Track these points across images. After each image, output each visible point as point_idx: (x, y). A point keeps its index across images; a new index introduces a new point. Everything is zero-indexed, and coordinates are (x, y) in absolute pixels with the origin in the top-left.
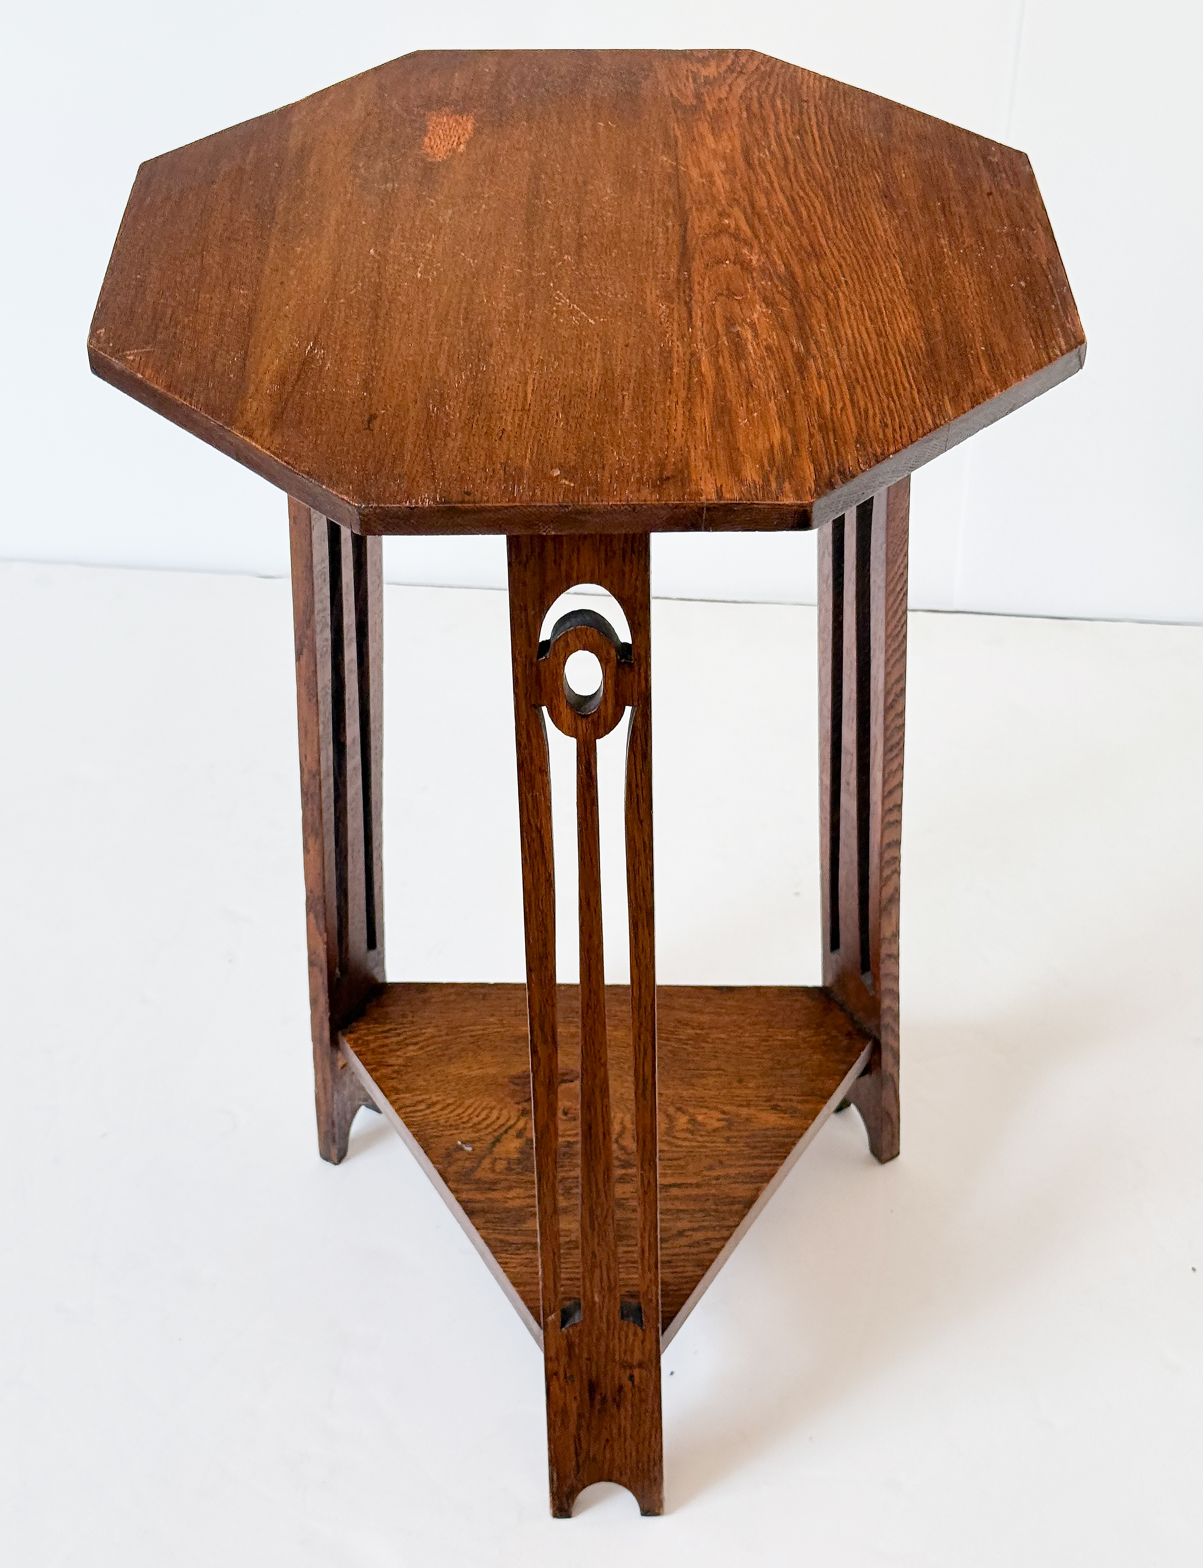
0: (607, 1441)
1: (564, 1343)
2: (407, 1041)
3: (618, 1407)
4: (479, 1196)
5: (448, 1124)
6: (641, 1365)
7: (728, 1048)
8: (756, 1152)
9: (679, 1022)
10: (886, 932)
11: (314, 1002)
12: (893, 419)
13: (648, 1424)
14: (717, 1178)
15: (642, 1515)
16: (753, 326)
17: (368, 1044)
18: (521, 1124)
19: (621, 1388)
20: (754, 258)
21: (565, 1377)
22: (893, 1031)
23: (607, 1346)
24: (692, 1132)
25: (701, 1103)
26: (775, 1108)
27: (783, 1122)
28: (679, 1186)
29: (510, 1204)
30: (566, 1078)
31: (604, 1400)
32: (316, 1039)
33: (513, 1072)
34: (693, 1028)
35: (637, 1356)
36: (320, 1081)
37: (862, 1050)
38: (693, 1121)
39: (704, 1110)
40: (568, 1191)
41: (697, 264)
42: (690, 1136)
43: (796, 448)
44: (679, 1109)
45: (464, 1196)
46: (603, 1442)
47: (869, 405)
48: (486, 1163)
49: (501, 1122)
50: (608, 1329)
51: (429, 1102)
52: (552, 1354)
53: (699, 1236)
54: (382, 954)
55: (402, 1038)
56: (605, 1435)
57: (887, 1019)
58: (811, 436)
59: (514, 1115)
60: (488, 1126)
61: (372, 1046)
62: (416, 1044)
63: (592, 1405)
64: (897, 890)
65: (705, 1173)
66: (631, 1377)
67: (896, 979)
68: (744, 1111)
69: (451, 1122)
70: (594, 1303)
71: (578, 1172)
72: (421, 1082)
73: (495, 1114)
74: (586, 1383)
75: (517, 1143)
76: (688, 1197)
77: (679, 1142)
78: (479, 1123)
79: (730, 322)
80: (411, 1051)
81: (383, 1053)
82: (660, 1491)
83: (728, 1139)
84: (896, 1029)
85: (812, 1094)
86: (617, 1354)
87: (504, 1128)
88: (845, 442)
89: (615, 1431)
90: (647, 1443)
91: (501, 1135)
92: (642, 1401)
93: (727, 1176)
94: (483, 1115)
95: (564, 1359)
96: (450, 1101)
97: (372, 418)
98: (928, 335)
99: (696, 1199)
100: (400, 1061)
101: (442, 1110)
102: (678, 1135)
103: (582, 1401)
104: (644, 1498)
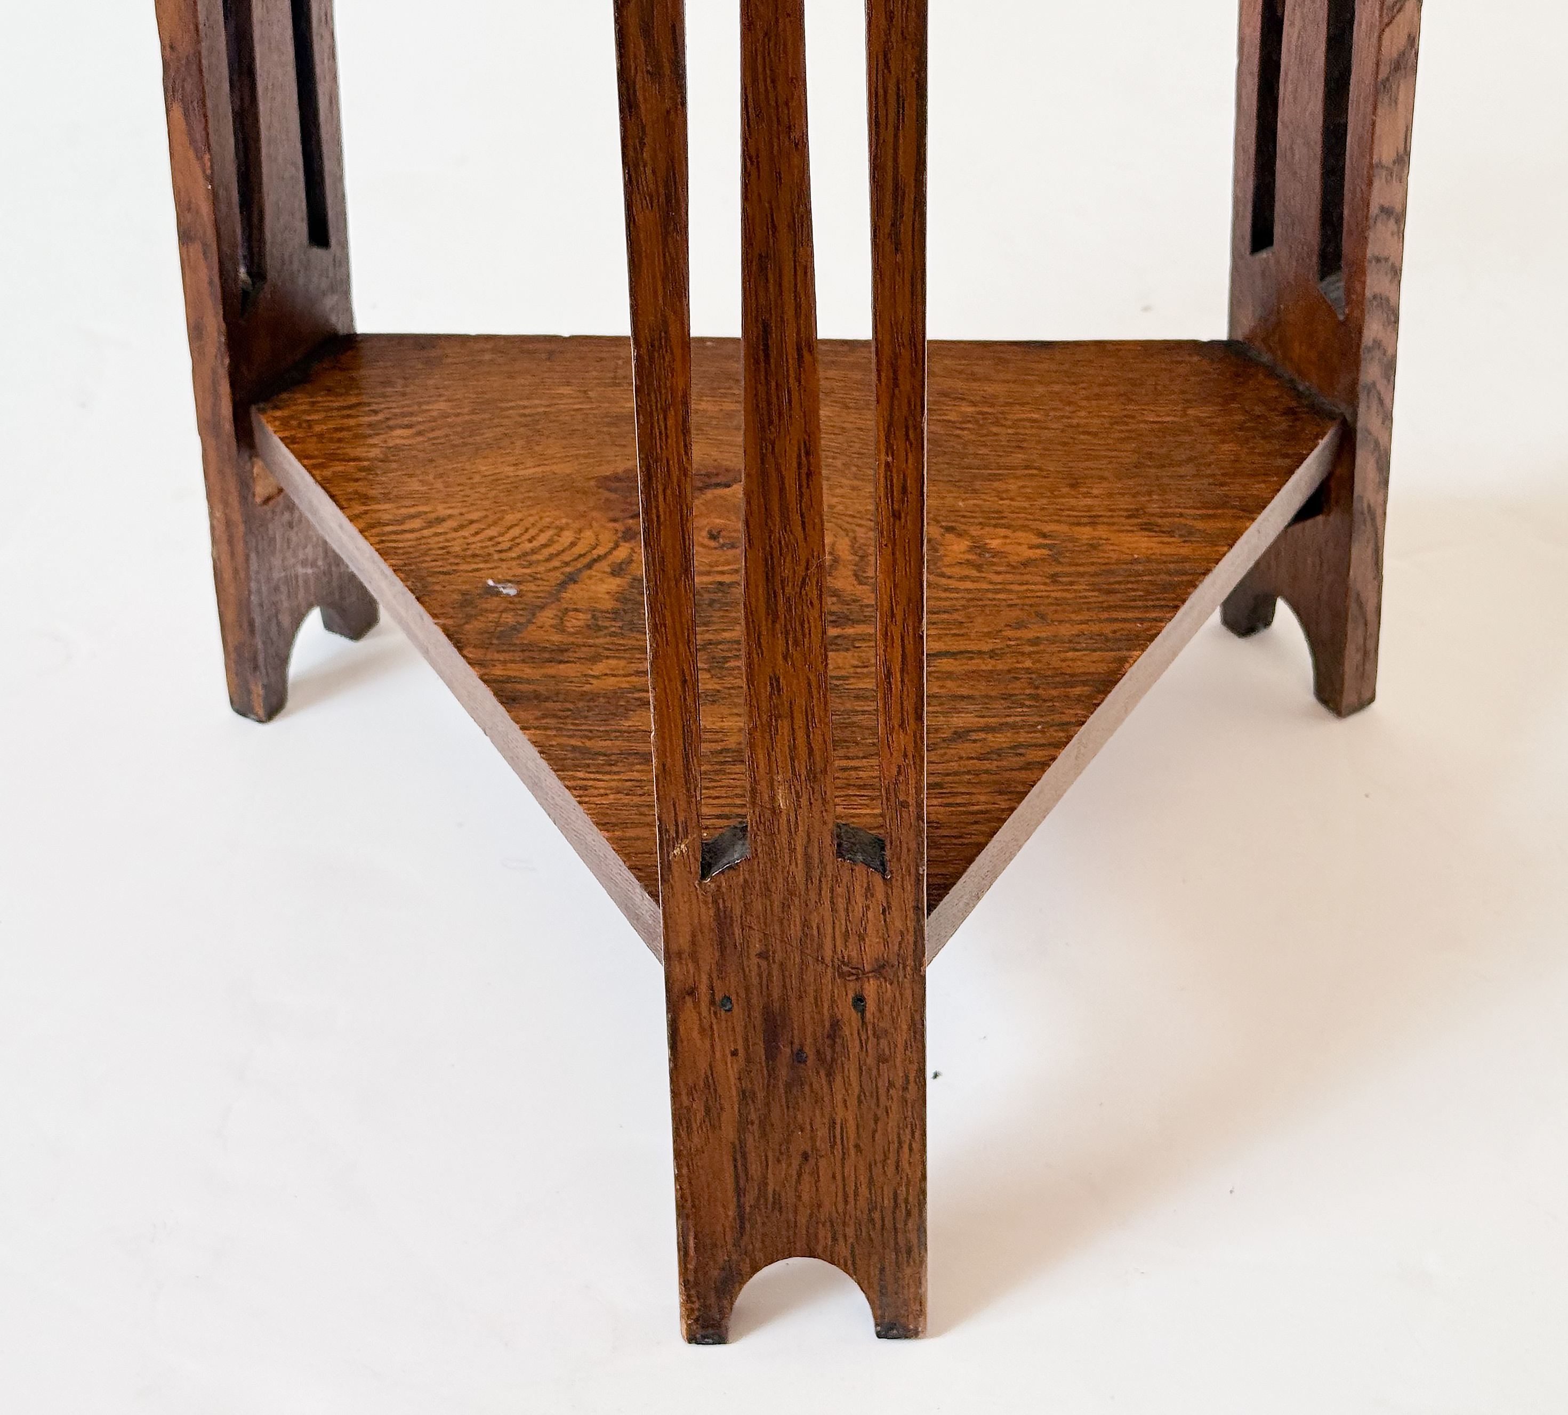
0: (805, 1156)
1: (707, 915)
2: (391, 423)
3: (831, 1074)
4: (528, 671)
5: (469, 553)
6: (880, 969)
7: (1046, 434)
8: (1113, 599)
9: (945, 395)
10: (1385, 152)
11: (196, 332)
13: (894, 1116)
14: (1035, 642)
15: (879, 1335)
17: (310, 427)
18: (622, 553)
19: (836, 1024)
21: (712, 1002)
22: (1381, 402)
23: (806, 924)
24: (979, 568)
25: (996, 519)
26: (1147, 527)
27: (1167, 550)
28: (953, 655)
29: (595, 686)
30: (714, 480)
31: (799, 1057)
32: (207, 427)
33: (606, 470)
34: (974, 404)
35: (873, 948)
36: (221, 527)
37: (1321, 435)
38: (979, 548)
39: (1002, 532)
40: (718, 665)
42: (974, 573)
44: (950, 529)
45: (498, 671)
46: (796, 1162)
48: (547, 617)
49: (577, 550)
50: (809, 877)
51: (432, 516)
52: (683, 941)
53: (1001, 739)
54: (343, 262)
55: (380, 417)
56: (800, 1143)
57: (1370, 372)
59: (607, 538)
60: (553, 556)
61: (318, 429)
62: (409, 426)
63: (772, 1073)
64: (1413, 41)
65: (1009, 633)
66: (859, 1001)
67: (1396, 273)
68: (1085, 533)
69: (476, 548)
70: (775, 811)
71: (738, 632)
72: (415, 485)
73: (567, 537)
74: (757, 1014)
75: (614, 584)
77: (953, 584)
78: (534, 551)
80: (399, 436)
81: (340, 440)
82: (919, 1281)
83: (1054, 578)
84: (1387, 402)
85: (1224, 503)
86: (829, 941)
87: (586, 561)
89: (822, 1132)
90: (891, 1162)
91: (580, 571)
92: (882, 1059)
93: (1056, 639)
94: (543, 539)
95: (708, 956)
96: (475, 516)
99: (989, 676)
100: (375, 453)
101: (458, 529)
102: (947, 571)
103: (749, 1060)
104: (883, 1292)
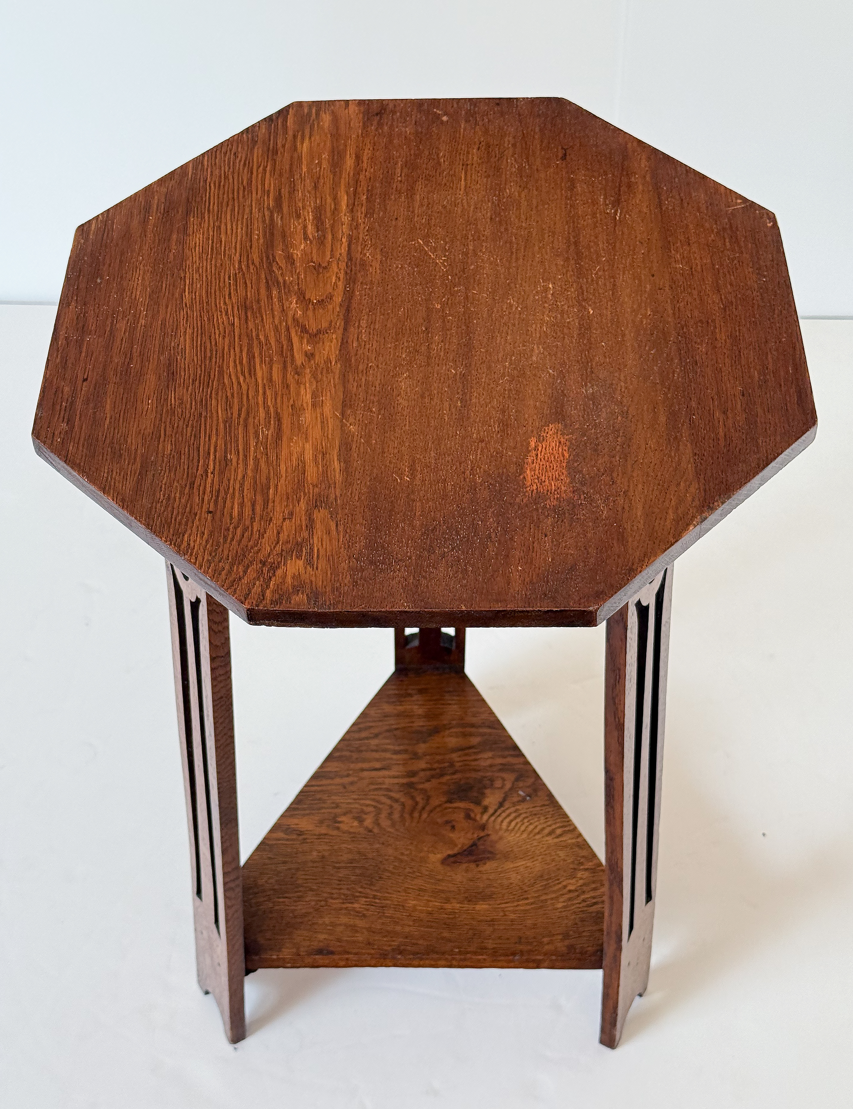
5: (538, 816)
8: (319, 796)
14: (348, 776)
18: (485, 817)
25: (354, 837)
26: (301, 833)
27: (296, 821)
29: (490, 754)
38: (361, 822)
39: (352, 830)
42: (364, 809)
44: (370, 829)
45: (521, 760)
48: (508, 785)
49: (501, 819)
51: (553, 836)
53: (364, 734)
55: (581, 897)
59: (491, 825)
60: (509, 815)
62: (569, 890)
65: (357, 780)
68: (323, 828)
69: (536, 818)
73: (505, 825)
75: (487, 801)
76: (369, 761)
78: (515, 818)
81: (593, 880)
87: (498, 813)
91: (499, 808)
93: (342, 777)
94: (513, 824)
99: (365, 760)
101: (543, 829)
102: (373, 809)
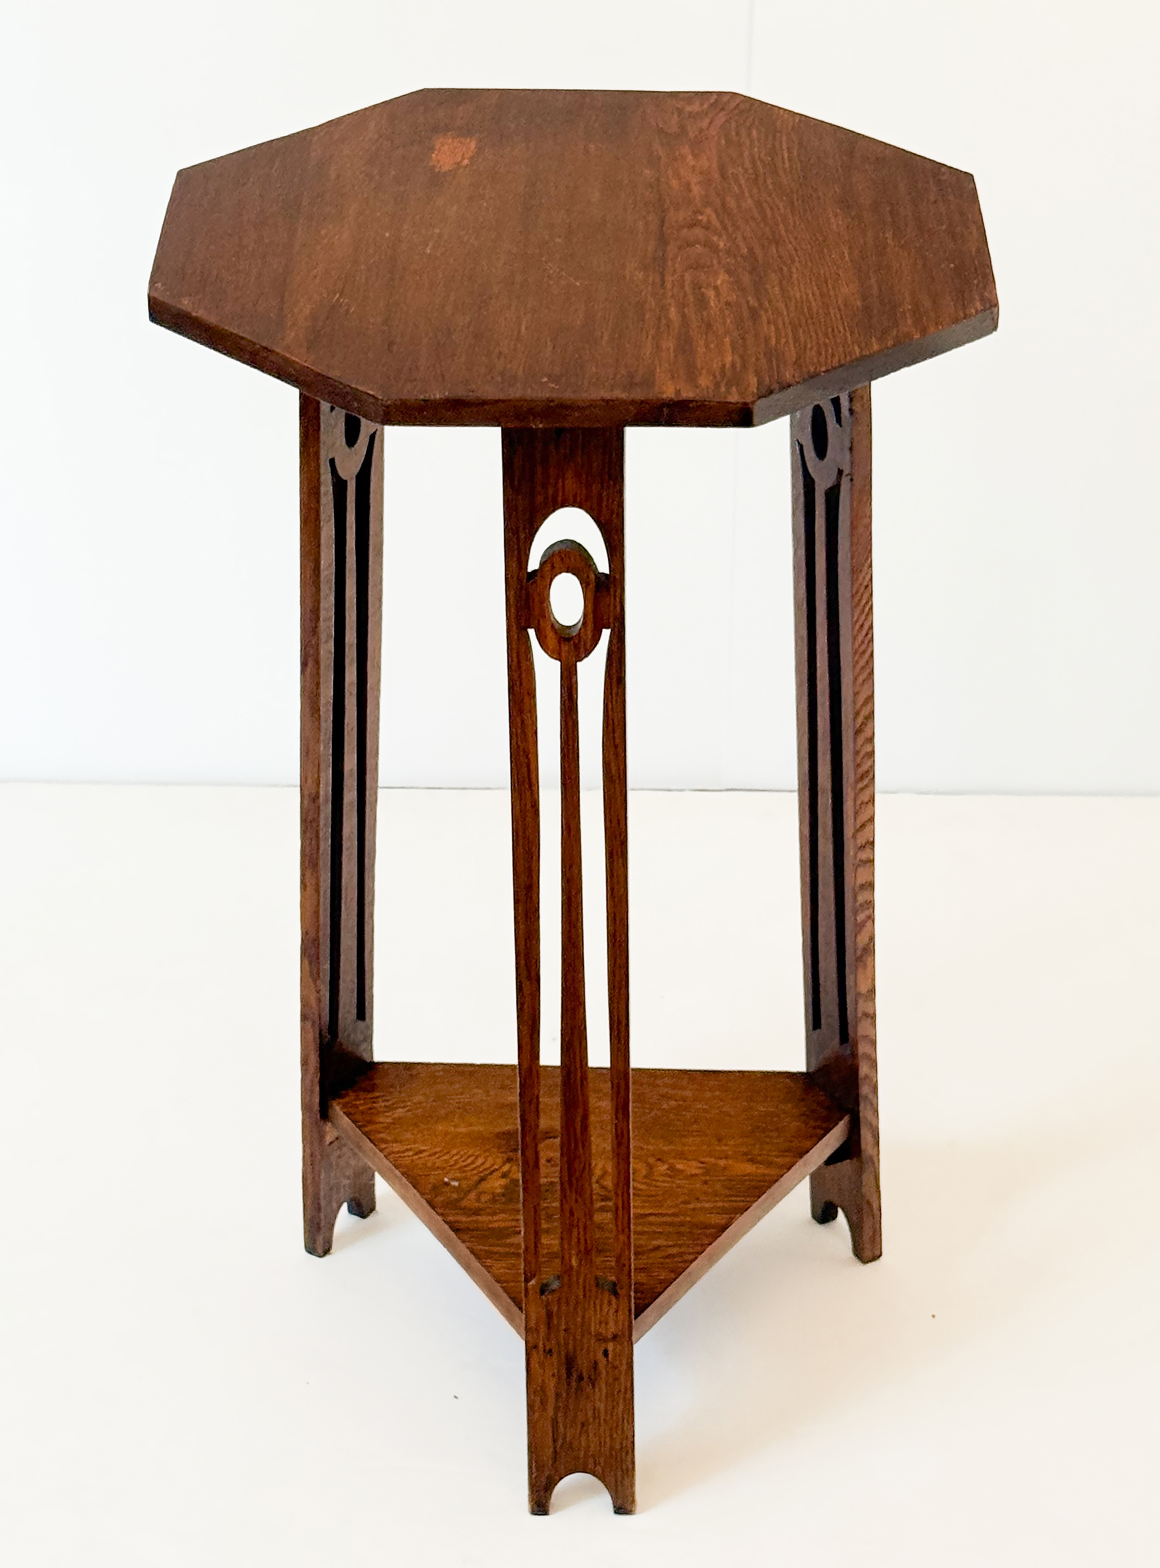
0: (583, 1425)
1: (543, 1312)
2: (394, 1106)
3: (594, 1386)
4: (464, 1219)
5: (435, 1166)
6: (615, 1337)
8: (732, 1192)
10: (863, 988)
11: (304, 1063)
12: (827, 351)
13: (621, 1407)
14: (694, 1209)
15: (615, 1513)
16: (716, 288)
17: (357, 1107)
18: (506, 1168)
19: (596, 1363)
20: (722, 244)
21: (544, 1351)
22: (872, 1104)
23: (583, 1317)
24: (670, 1176)
25: (681, 1156)
26: (752, 1161)
27: (760, 1171)
28: (655, 1215)
29: (496, 1225)
30: (546, 1136)
31: (580, 1378)
32: (306, 1107)
33: (497, 1130)
34: (676, 1100)
35: (612, 1329)
36: (308, 1156)
37: (841, 1119)
38: (672, 1168)
39: (683, 1161)
40: (549, 1217)
41: (672, 248)
42: (669, 1179)
43: (744, 366)
44: (659, 1159)
45: (451, 1218)
46: (579, 1427)
47: (808, 341)
48: (472, 1195)
49: (485, 1167)
50: (585, 1296)
51: (417, 1150)
52: (532, 1324)
53: (674, 1251)
54: (370, 1028)
55: (390, 1103)
56: (581, 1417)
57: (864, 1090)
58: (757, 359)
59: (499, 1161)
60: (474, 1169)
61: (361, 1108)
62: (404, 1107)
63: (569, 1384)
64: (872, 939)
65: (681, 1206)
66: (606, 1353)
67: (874, 1043)
68: (722, 1163)
69: (437, 1164)
70: (571, 1267)
71: (557, 1202)
72: (409, 1135)
73: (480, 1161)
74: (563, 1357)
75: (503, 1182)
76: (666, 1223)
77: (659, 1184)
78: (465, 1166)
79: (697, 286)
80: (400, 1112)
81: (371, 1114)
82: (632, 1485)
83: (706, 1182)
84: (874, 1102)
85: (788, 1150)
86: (593, 1324)
87: (489, 1171)
88: (785, 363)
89: (590, 1413)
90: (620, 1427)
91: (486, 1175)
92: (616, 1379)
93: (702, 1209)
94: (469, 1161)
95: (543, 1329)
96: (438, 1149)
97: (391, 344)
98: (864, 298)
99: (671, 1224)
100: (389, 1120)
101: (429, 1156)
103: (559, 1378)
104: (616, 1491)
